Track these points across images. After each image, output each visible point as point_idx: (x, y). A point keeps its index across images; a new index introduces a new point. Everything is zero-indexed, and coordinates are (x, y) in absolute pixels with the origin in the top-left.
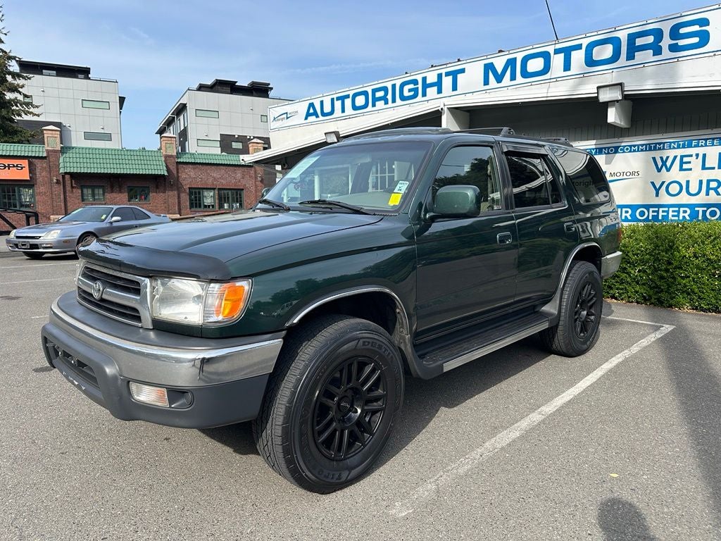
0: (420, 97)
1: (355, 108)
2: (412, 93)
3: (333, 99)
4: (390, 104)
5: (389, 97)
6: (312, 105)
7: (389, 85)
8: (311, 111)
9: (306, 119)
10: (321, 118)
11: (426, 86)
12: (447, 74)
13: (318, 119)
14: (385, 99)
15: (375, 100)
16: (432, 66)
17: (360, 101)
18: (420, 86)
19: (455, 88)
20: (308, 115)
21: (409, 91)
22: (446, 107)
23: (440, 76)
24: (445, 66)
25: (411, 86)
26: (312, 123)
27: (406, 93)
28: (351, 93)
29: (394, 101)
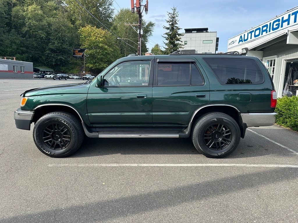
0: (280, 28)
1: (255, 36)
2: (277, 26)
3: (248, 33)
4: (268, 33)
5: (268, 29)
6: (241, 37)
7: (268, 24)
8: (241, 39)
9: (239, 43)
10: (244, 42)
11: (283, 21)
12: (293, 14)
13: (243, 43)
14: (266, 30)
15: (263, 31)
16: (288, 11)
17: (257, 33)
18: (280, 22)
19: (295, 21)
20: (240, 41)
21: (276, 26)
22: (290, 31)
23: (289, 15)
24: (292, 10)
25: (277, 23)
26: (240, 45)
27: (275, 27)
28: (254, 29)
29: (270, 31)
